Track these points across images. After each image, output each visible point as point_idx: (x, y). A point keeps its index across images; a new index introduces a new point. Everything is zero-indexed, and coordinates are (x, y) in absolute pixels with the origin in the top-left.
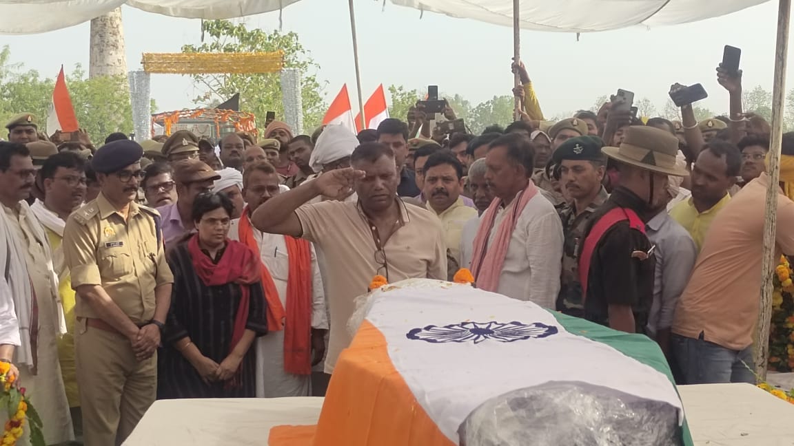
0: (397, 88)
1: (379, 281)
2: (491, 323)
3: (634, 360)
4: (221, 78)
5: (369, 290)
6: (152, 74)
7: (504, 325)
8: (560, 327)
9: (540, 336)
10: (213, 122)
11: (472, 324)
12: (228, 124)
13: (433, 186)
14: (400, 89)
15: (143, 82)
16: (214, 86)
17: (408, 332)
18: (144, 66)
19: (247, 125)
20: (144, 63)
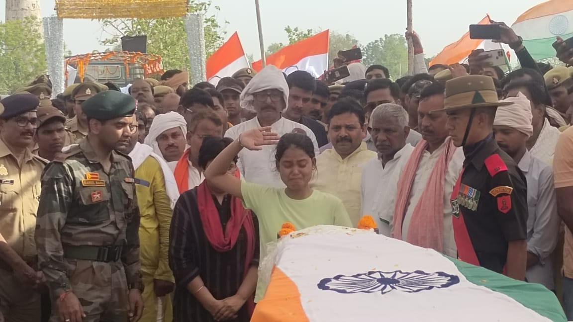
0: (292, 29)
1: (288, 227)
2: (396, 272)
3: (533, 312)
4: (129, 21)
5: (279, 237)
6: (64, 19)
7: (408, 274)
8: (462, 277)
9: (443, 286)
10: (123, 64)
11: (379, 273)
12: (137, 65)
13: (337, 133)
14: (296, 30)
15: (57, 27)
16: (123, 29)
17: (319, 283)
18: (57, 12)
19: (155, 66)
20: (57, 9)
